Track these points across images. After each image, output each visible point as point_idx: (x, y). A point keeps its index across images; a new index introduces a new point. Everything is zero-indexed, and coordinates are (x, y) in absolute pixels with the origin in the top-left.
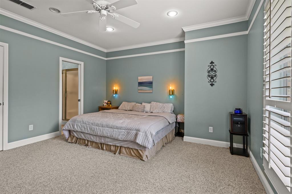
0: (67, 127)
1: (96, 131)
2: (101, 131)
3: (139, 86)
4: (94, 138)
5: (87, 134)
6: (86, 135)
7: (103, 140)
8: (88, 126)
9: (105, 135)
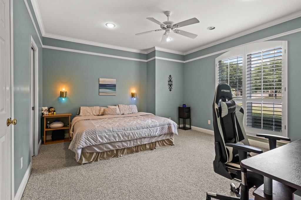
0: (84, 143)
1: (132, 135)
2: (137, 134)
3: (99, 88)
4: (127, 144)
5: (117, 143)
6: (115, 144)
7: (139, 142)
8: (118, 133)
9: (144, 136)
